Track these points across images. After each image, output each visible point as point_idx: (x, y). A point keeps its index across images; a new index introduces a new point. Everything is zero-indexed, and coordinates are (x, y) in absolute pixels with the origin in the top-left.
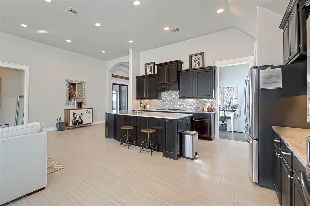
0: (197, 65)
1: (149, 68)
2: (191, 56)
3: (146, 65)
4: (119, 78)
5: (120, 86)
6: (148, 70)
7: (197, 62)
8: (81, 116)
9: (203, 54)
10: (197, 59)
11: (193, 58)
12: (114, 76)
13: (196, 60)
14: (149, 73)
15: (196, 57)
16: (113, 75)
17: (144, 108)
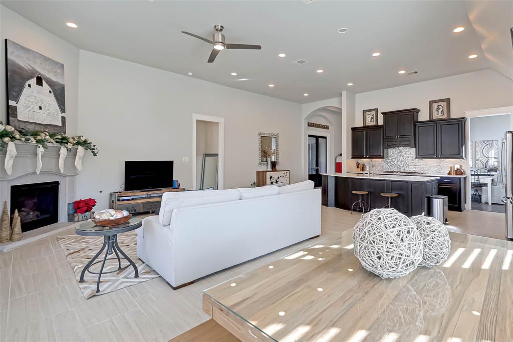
0: (440, 114)
1: (369, 116)
2: (431, 103)
3: (364, 112)
4: (316, 127)
5: (317, 138)
6: (368, 118)
7: (440, 111)
8: (278, 180)
9: (448, 101)
10: (440, 107)
11: (435, 106)
12: (310, 125)
13: (438, 109)
14: (370, 122)
15: (439, 104)
16: (308, 123)
17: (363, 171)
